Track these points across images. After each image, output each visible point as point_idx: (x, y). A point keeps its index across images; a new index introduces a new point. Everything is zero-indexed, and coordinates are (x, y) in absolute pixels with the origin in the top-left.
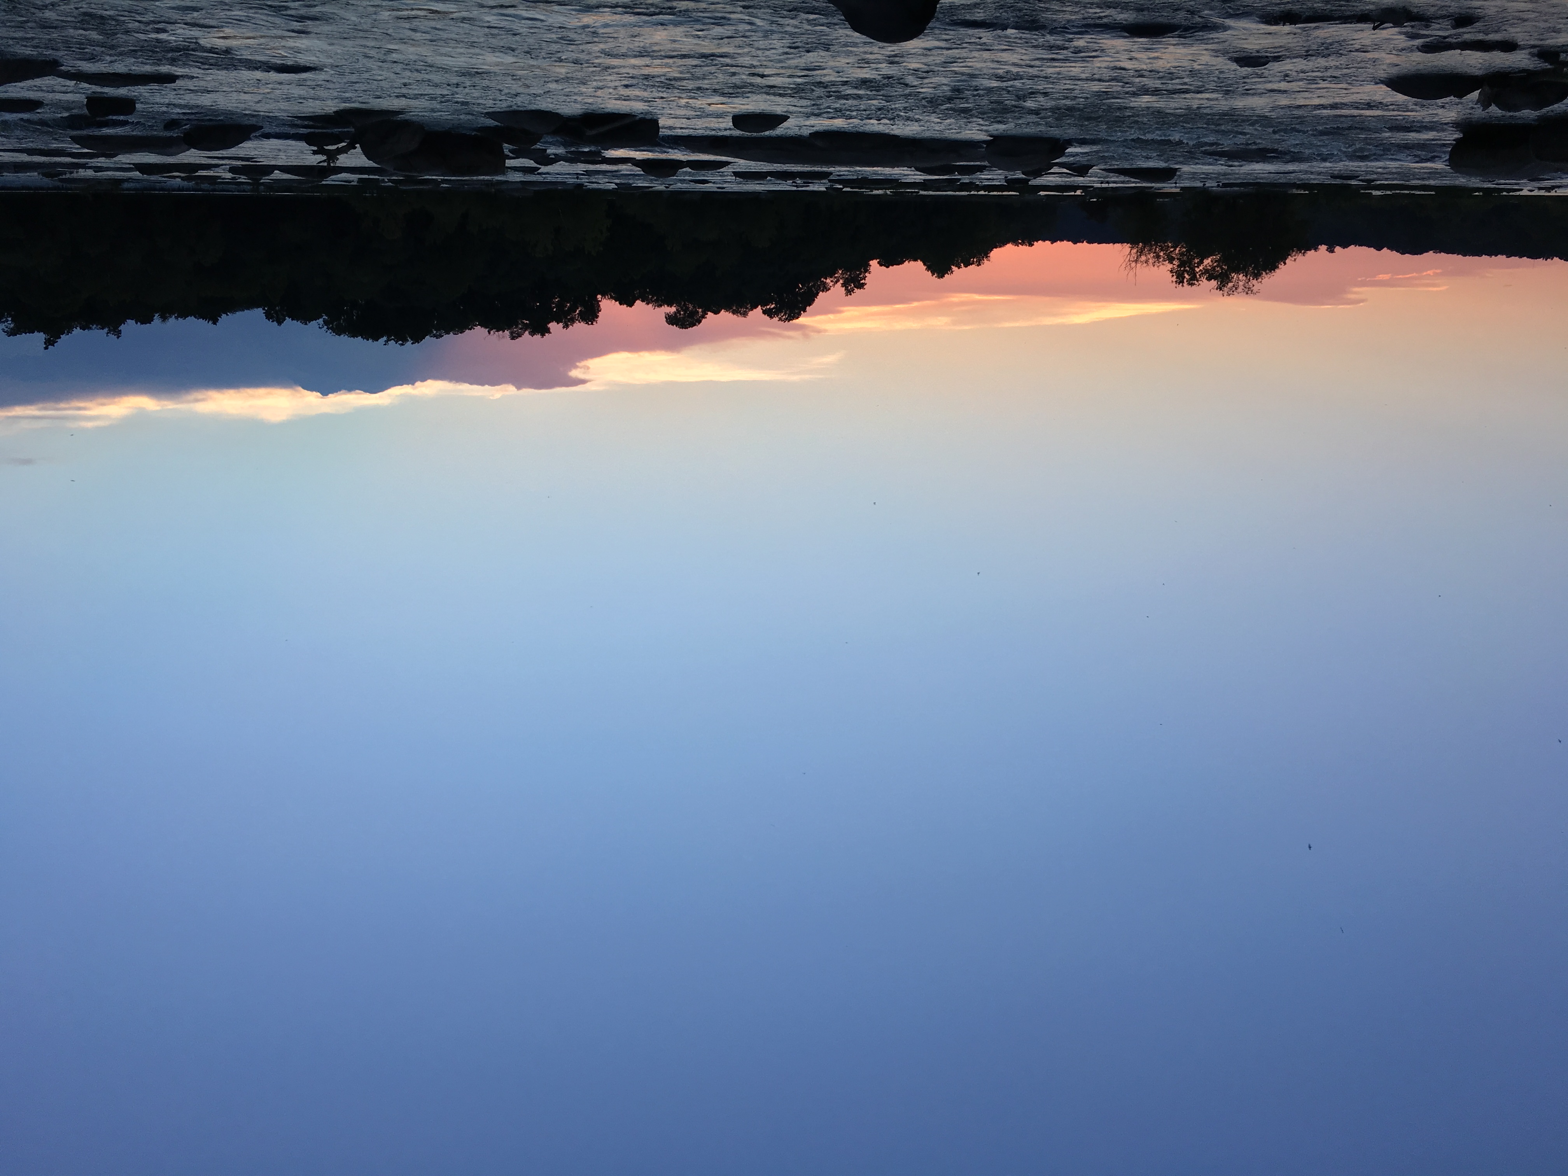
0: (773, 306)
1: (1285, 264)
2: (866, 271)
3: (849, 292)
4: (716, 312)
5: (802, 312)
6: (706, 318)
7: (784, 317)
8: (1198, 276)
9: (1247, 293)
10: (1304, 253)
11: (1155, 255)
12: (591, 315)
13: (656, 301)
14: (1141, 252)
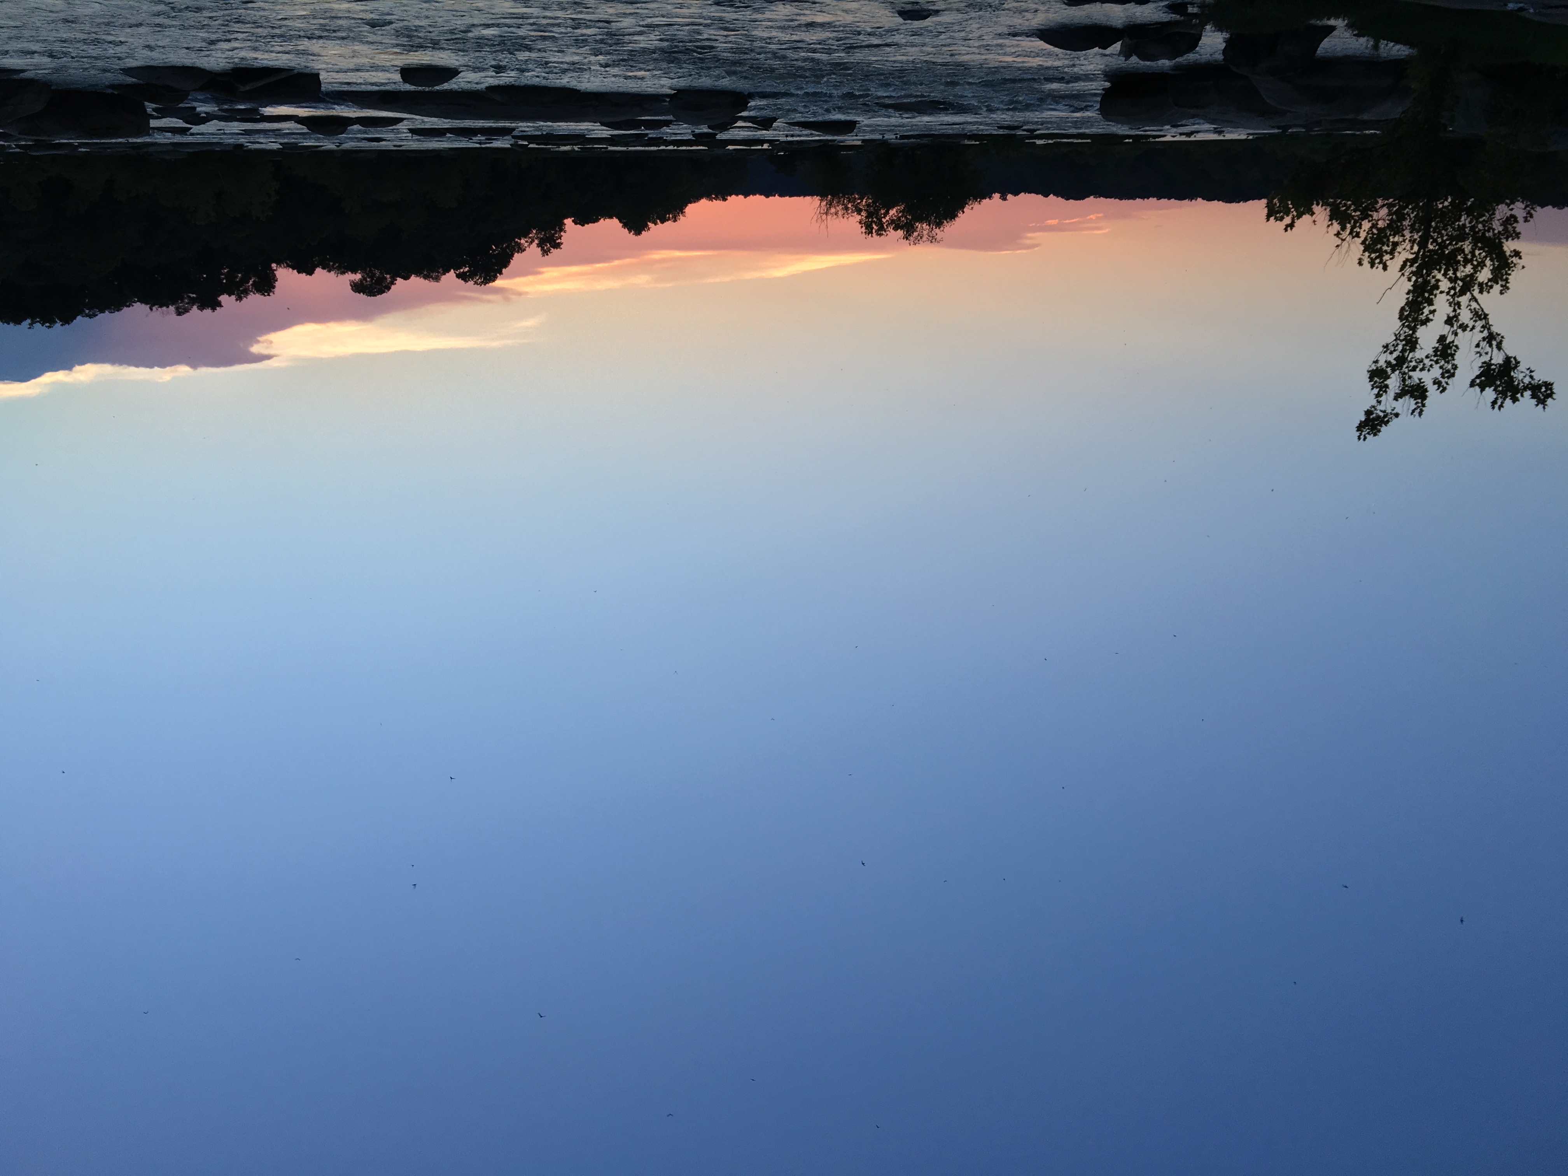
0: (467, 269)
1: (963, 212)
2: (561, 230)
3: (545, 252)
4: (406, 278)
5: (498, 275)
6: (395, 284)
7: (480, 280)
8: (885, 227)
9: (932, 242)
10: (980, 201)
11: (843, 207)
12: (266, 285)
13: (339, 268)
14: (830, 205)
